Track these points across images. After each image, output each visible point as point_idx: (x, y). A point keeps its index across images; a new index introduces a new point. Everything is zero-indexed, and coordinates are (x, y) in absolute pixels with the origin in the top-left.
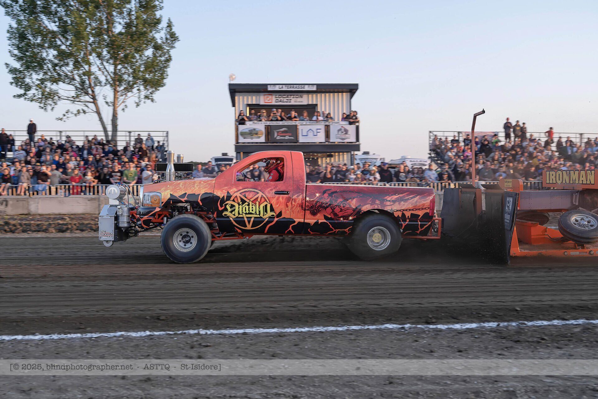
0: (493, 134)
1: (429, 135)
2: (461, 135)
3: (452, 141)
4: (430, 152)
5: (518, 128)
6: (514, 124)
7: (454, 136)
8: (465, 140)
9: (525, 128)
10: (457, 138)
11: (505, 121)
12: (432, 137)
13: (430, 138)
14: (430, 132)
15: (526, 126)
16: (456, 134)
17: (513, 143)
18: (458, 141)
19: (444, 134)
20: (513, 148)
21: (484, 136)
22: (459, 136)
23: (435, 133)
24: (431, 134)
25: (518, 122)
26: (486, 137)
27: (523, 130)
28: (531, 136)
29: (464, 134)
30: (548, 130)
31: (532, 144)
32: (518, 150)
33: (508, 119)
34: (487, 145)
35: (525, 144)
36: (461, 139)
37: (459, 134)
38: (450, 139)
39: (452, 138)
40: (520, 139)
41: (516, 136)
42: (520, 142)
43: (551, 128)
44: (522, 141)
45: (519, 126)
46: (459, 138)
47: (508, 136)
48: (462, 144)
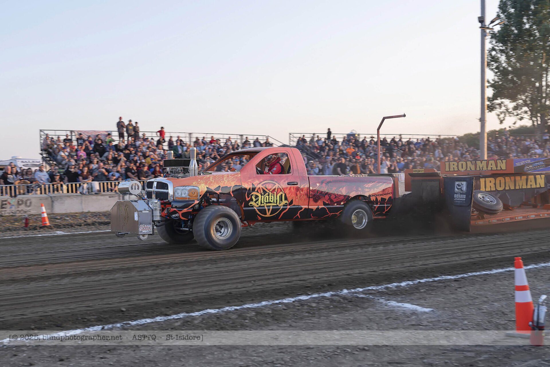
0: (106, 133)
1: (40, 133)
2: (73, 134)
3: (65, 140)
4: (41, 152)
5: (131, 128)
6: (126, 123)
7: (67, 136)
8: (78, 139)
9: (138, 127)
10: (69, 137)
11: (118, 120)
12: (44, 137)
13: (41, 137)
14: (41, 131)
15: (138, 125)
16: (69, 133)
17: (126, 143)
18: (70, 140)
19: (55, 133)
20: (126, 147)
21: (97, 136)
22: (71, 136)
23: (46, 132)
24: (42, 133)
25: (130, 121)
26: (100, 136)
27: (136, 130)
28: (144, 135)
29: (76, 133)
30: (160, 129)
31: (145, 143)
32: (132, 149)
33: (120, 118)
34: (101, 144)
35: (138, 143)
36: (74, 138)
37: (71, 133)
38: (62, 138)
39: (65, 137)
40: (133, 139)
41: (129, 135)
42: (133, 142)
43: (162, 128)
44: (135, 141)
45: (132, 125)
46: (72, 137)
47: (121, 135)
48: (75, 143)
